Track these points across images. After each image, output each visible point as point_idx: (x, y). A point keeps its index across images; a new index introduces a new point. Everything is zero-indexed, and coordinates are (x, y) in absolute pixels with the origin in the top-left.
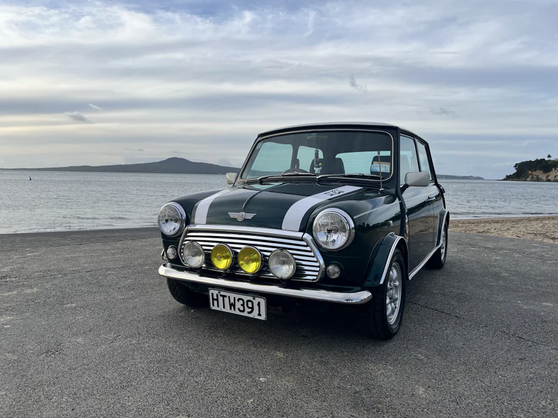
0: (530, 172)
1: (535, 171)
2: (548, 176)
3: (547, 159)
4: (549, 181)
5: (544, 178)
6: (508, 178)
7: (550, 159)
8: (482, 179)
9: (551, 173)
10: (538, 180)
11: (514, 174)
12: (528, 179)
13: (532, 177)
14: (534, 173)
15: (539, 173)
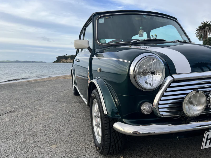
0: (61, 60)
1: (63, 59)
2: (67, 61)
3: (66, 55)
4: (67, 63)
5: (66, 62)
6: (55, 62)
7: (67, 55)
8: (46, 62)
9: (68, 60)
10: (64, 62)
11: (56, 61)
12: (61, 62)
13: (62, 62)
14: (63, 60)
15: (64, 60)
